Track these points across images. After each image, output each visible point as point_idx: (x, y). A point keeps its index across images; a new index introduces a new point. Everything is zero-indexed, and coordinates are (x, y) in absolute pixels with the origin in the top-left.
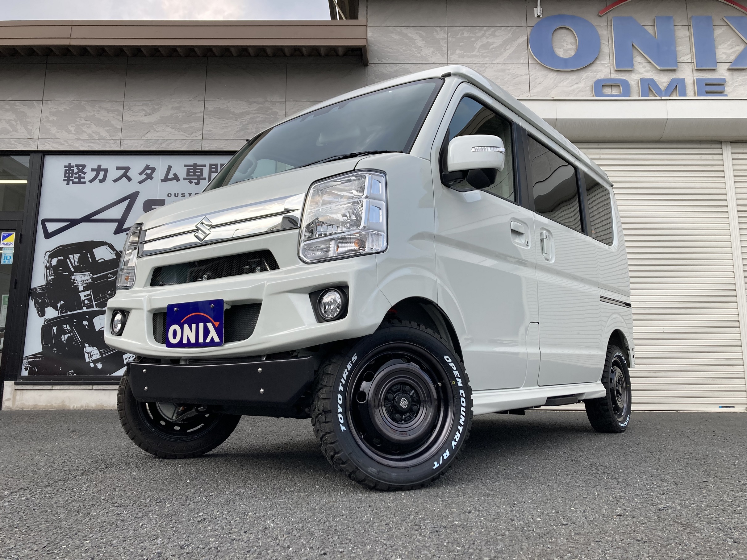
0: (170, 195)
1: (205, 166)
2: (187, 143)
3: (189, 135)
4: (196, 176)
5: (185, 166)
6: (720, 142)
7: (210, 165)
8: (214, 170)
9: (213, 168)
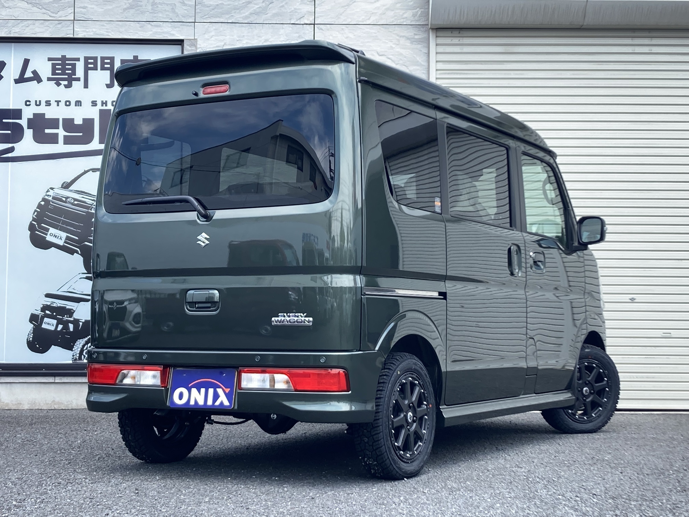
0: (28, 103)
1: (78, 60)
2: (51, 26)
3: (53, 13)
4: (66, 74)
5: (50, 59)
7: (86, 59)
8: (92, 66)
9: (91, 63)
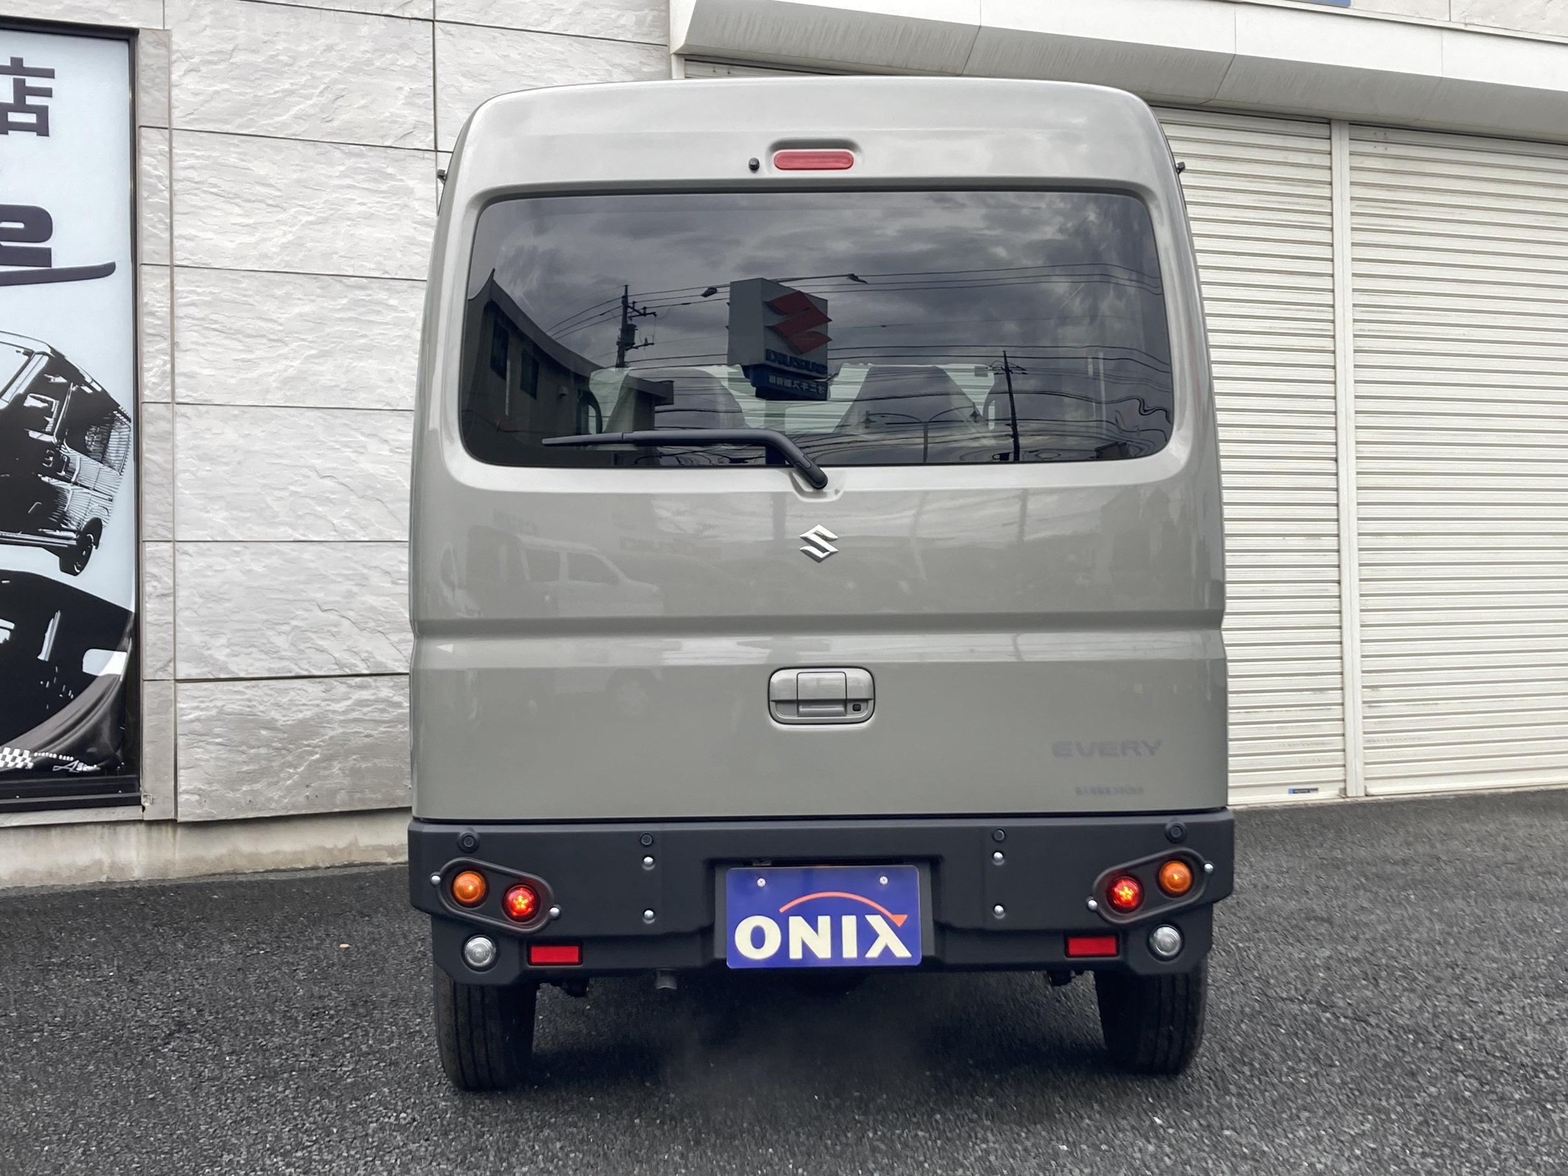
6: (1328, 122)
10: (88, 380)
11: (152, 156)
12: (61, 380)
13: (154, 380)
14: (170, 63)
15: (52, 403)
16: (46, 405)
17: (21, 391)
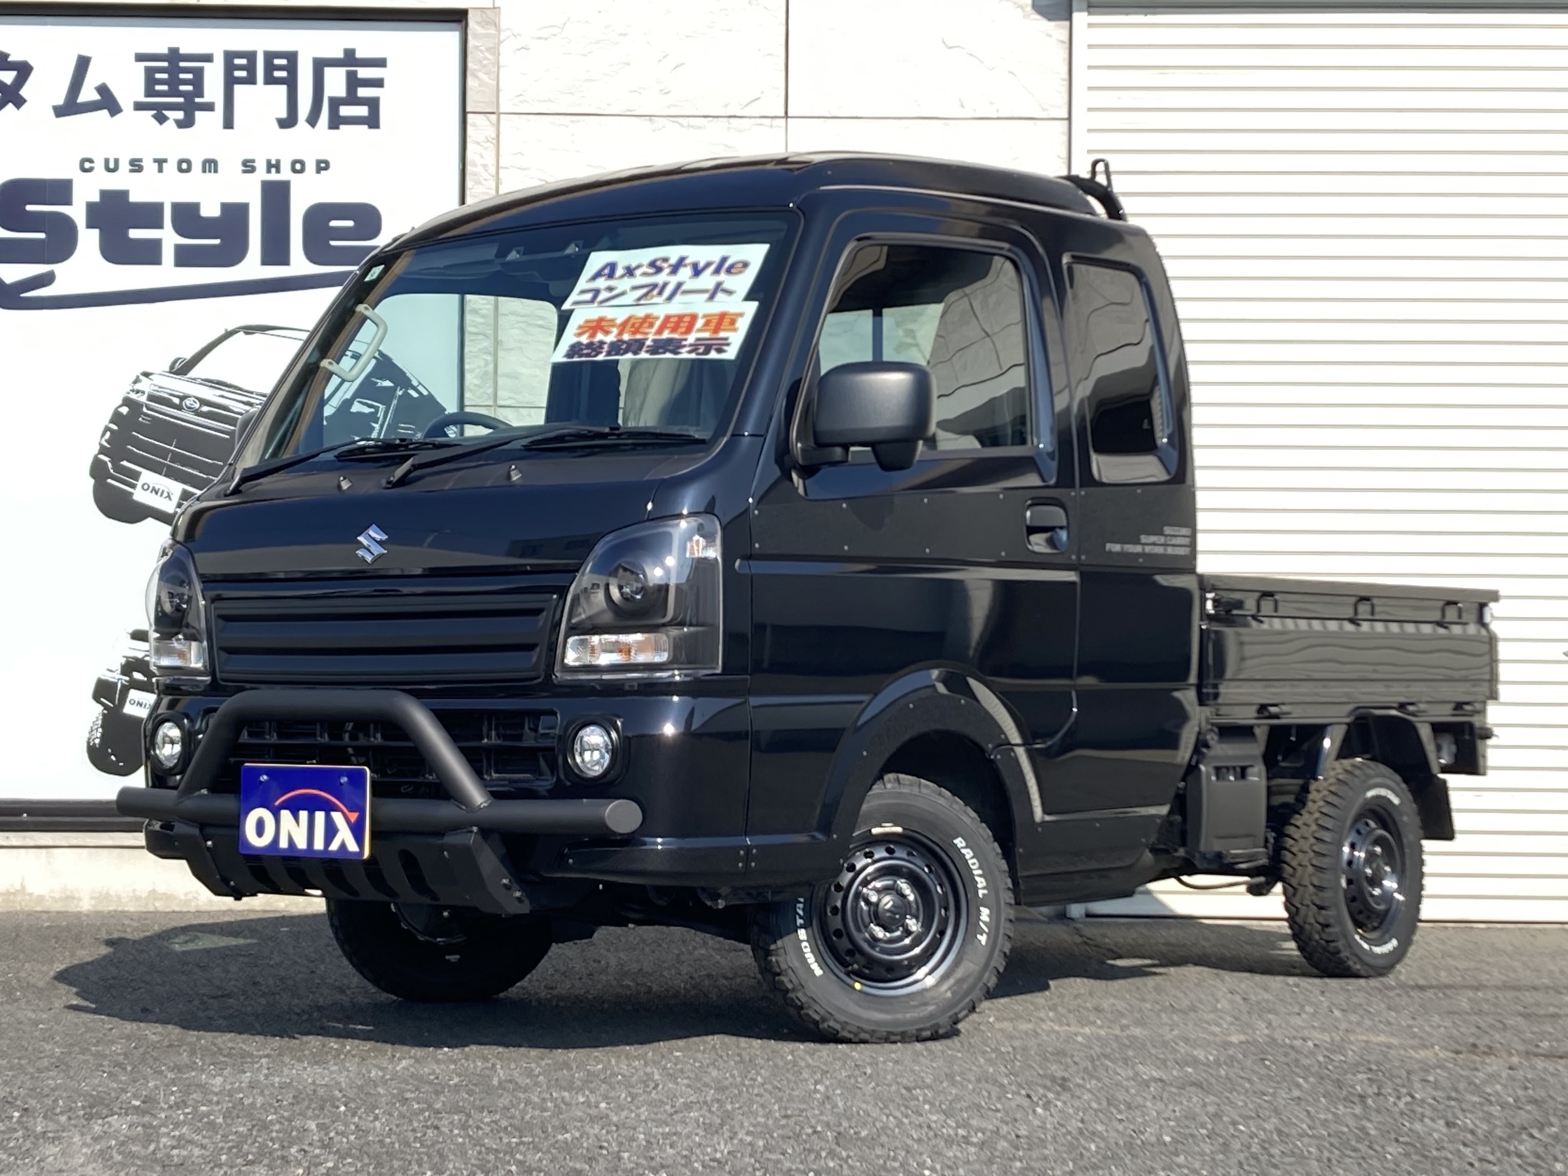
0: (87, 165)
1: (208, 58)
4: (180, 94)
5: (140, 58)
7: (230, 56)
8: (243, 74)
9: (240, 68)
10: (415, 383)
11: (478, 143)
12: (387, 383)
13: (477, 382)
14: (500, 43)
15: (377, 409)
16: (373, 410)
17: (348, 396)
